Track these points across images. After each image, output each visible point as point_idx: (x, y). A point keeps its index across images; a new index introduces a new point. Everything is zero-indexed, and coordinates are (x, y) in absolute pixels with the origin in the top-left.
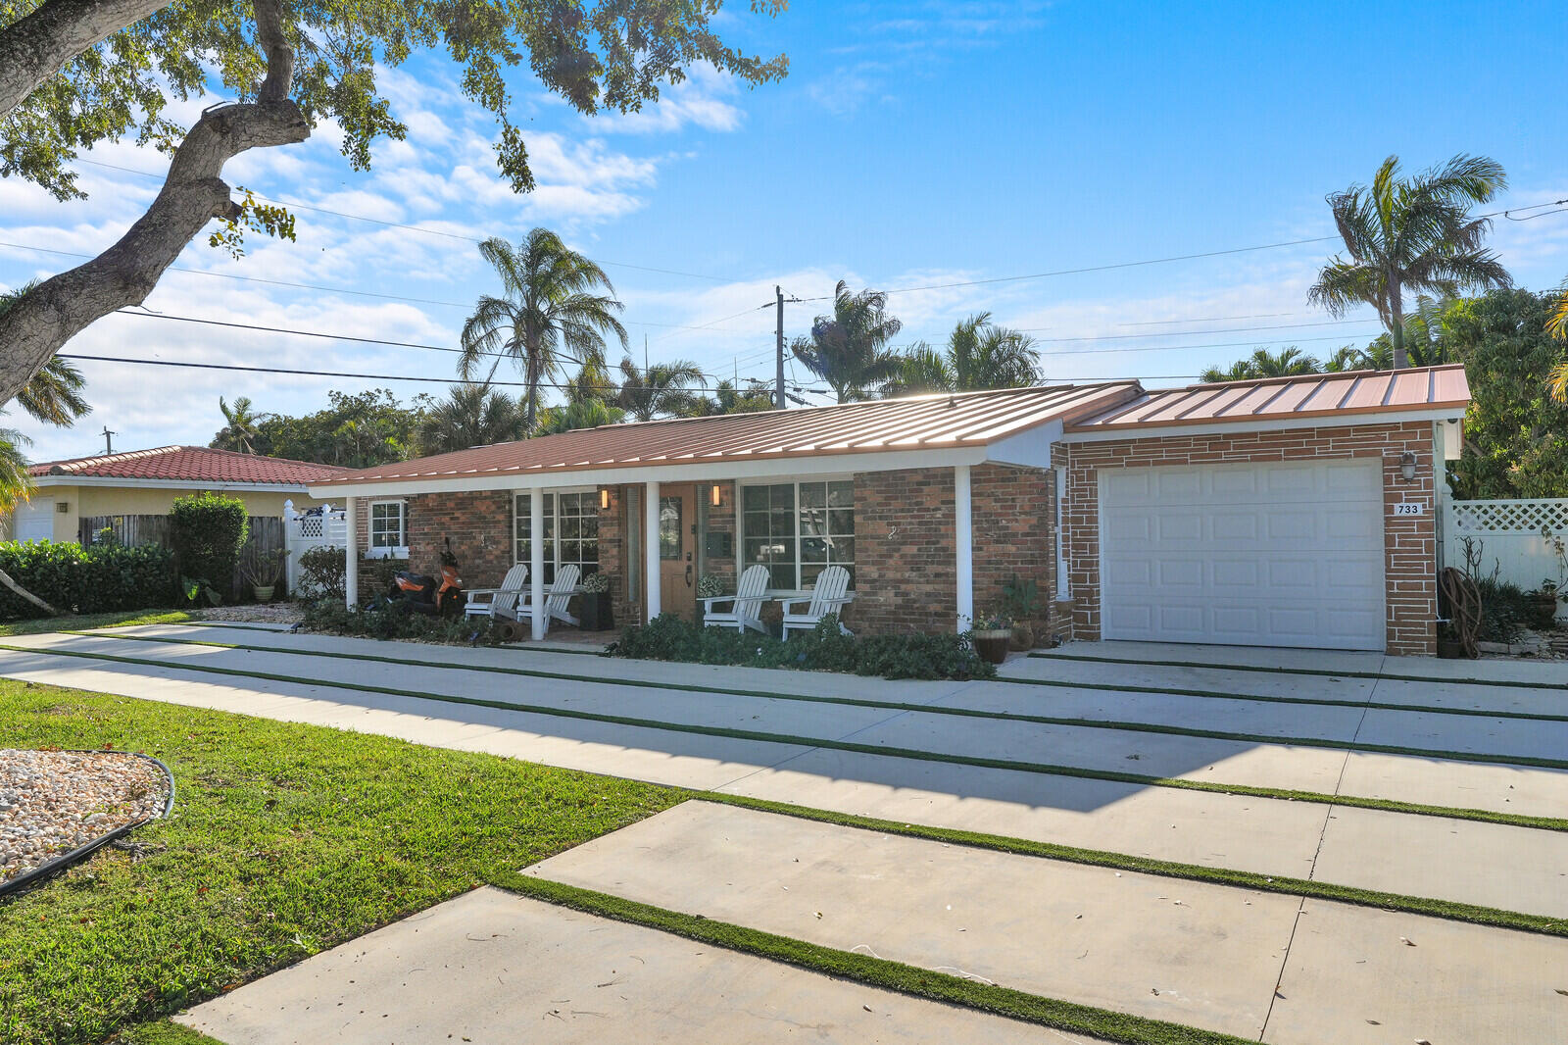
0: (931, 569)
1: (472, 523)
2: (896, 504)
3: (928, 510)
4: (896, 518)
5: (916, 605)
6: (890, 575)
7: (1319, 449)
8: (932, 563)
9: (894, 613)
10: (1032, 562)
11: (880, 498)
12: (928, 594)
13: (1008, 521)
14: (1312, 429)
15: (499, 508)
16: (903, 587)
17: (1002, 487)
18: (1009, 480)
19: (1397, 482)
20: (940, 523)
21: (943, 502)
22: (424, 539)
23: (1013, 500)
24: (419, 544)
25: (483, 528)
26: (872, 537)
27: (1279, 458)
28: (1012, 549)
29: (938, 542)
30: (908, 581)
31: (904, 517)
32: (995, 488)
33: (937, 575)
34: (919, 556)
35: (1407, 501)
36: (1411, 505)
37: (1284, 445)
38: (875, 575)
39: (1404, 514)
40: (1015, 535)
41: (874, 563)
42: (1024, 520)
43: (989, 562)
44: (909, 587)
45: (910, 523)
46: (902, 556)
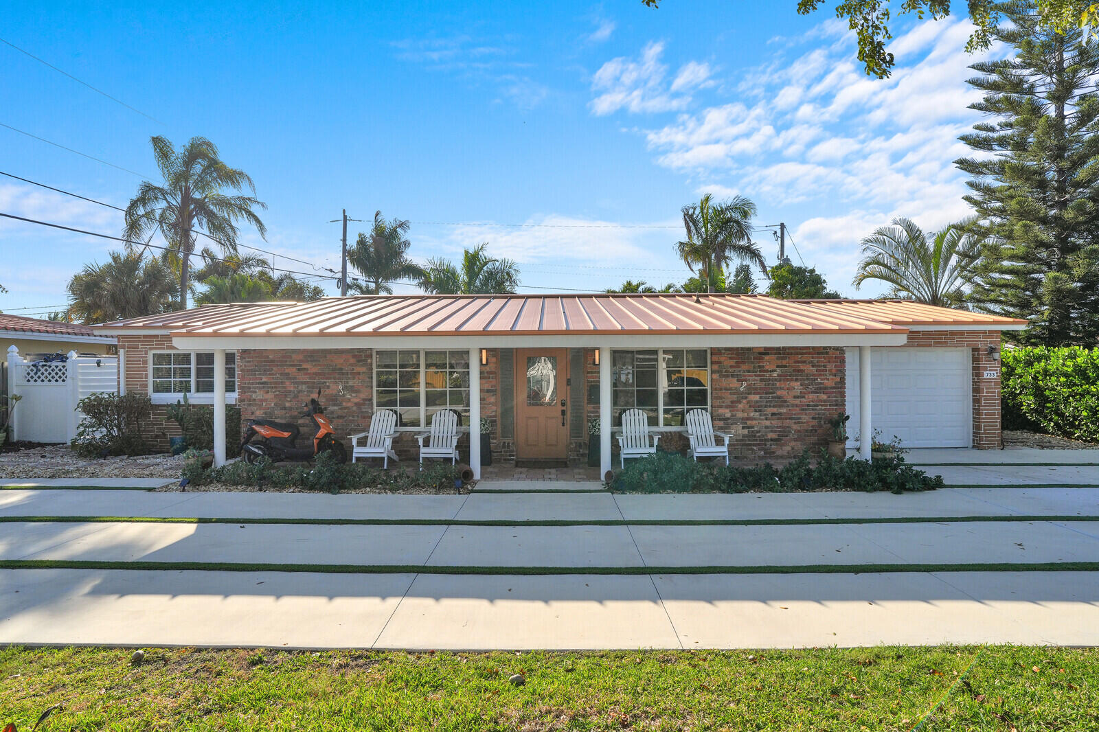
0: (770, 410)
1: (324, 374)
2: (744, 367)
3: (767, 371)
4: (745, 376)
5: (758, 434)
6: (740, 415)
8: (770, 406)
9: (742, 440)
10: (837, 405)
11: (733, 362)
12: (767, 427)
13: (822, 379)
14: (947, 331)
15: (359, 361)
16: (749, 423)
17: (818, 358)
18: (822, 353)
19: (986, 361)
20: (776, 380)
21: (777, 367)
22: (260, 389)
23: (824, 366)
24: (255, 392)
25: (339, 378)
26: (726, 389)
27: (930, 346)
28: (824, 397)
29: (774, 393)
30: (752, 419)
31: (750, 376)
32: (813, 358)
33: (773, 414)
34: (761, 402)
35: (990, 370)
36: (992, 372)
37: (933, 339)
38: (728, 415)
39: (988, 377)
40: (826, 388)
41: (727, 407)
42: (832, 379)
43: (808, 405)
44: (754, 423)
45: (755, 380)
46: (748, 402)
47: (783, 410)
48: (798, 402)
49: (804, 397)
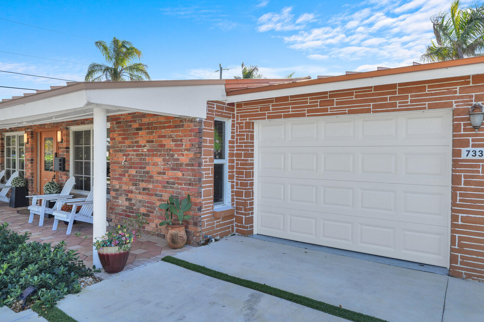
3: (140, 146)
4: (127, 151)
5: (135, 208)
6: (125, 187)
7: (399, 103)
8: (143, 181)
9: (125, 211)
10: (190, 184)
11: (120, 139)
12: (140, 201)
13: (179, 155)
16: (129, 195)
17: (176, 131)
18: (179, 126)
19: (465, 130)
20: (146, 155)
21: (148, 142)
23: (181, 140)
26: (117, 163)
27: (368, 111)
28: (179, 174)
29: (144, 168)
30: (132, 192)
31: (130, 151)
32: (172, 132)
33: (144, 189)
34: (136, 176)
35: (473, 146)
36: (477, 149)
37: (372, 100)
38: (118, 187)
39: (470, 157)
40: (181, 165)
41: (118, 179)
42: (186, 155)
43: (168, 183)
44: (132, 196)
45: (133, 155)
46: (129, 176)
47: (150, 186)
48: (160, 178)
49: (164, 174)
